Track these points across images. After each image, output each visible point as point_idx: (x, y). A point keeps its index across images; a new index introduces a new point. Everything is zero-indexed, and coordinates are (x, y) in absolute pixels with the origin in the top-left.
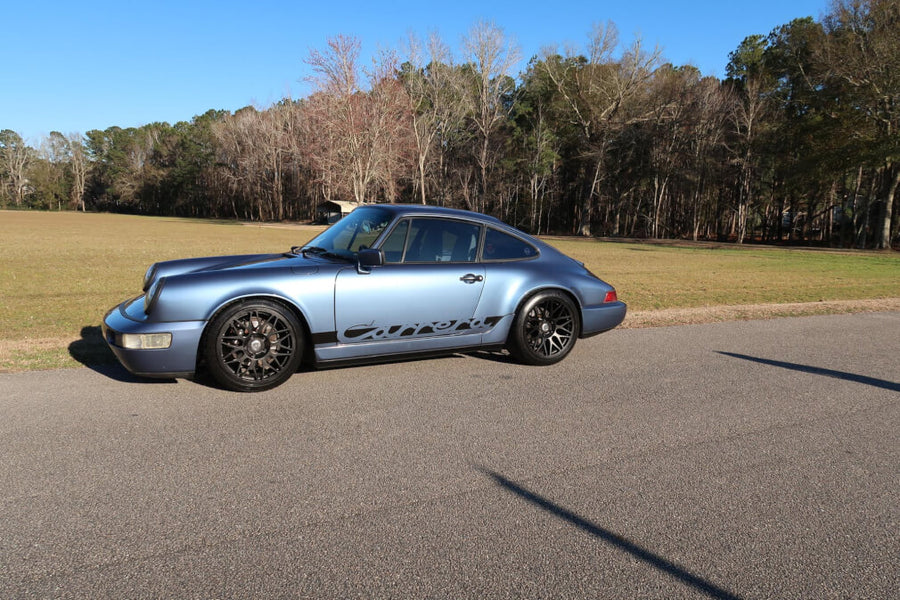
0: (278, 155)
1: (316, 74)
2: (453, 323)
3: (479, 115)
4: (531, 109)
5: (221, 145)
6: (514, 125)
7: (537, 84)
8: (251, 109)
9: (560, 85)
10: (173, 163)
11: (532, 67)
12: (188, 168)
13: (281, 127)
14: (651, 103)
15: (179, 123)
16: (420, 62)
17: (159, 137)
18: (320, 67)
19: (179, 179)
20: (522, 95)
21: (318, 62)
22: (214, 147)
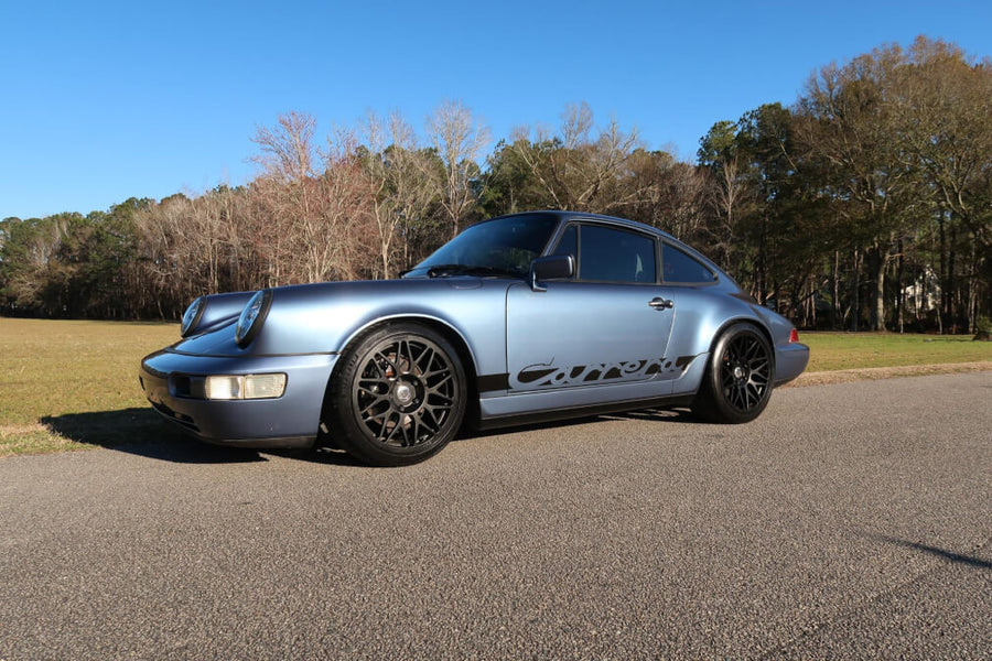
0: (214, 248)
1: (265, 154)
2: (643, 363)
3: (447, 201)
4: (500, 195)
5: (145, 238)
6: (483, 211)
7: (507, 168)
8: (181, 196)
9: (534, 167)
10: (85, 258)
11: (499, 151)
12: (105, 263)
13: (217, 215)
14: (631, 184)
15: (93, 213)
16: (376, 146)
17: (69, 228)
18: (270, 147)
19: (93, 276)
20: (490, 180)
21: (265, 141)
22: (135, 239)
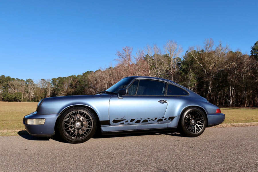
0: (107, 84)
1: (119, 58)
2: (156, 118)
3: (170, 69)
4: (187, 67)
5: (90, 81)
6: (182, 72)
7: (189, 59)
8: (100, 70)
9: (196, 58)
10: (76, 87)
11: (187, 54)
12: (80, 88)
13: (108, 75)
14: (226, 62)
15: (78, 75)
16: (151, 54)
17: (72, 80)
18: (120, 56)
19: (78, 92)
20: (184, 63)
21: (119, 55)
22: (88, 82)
